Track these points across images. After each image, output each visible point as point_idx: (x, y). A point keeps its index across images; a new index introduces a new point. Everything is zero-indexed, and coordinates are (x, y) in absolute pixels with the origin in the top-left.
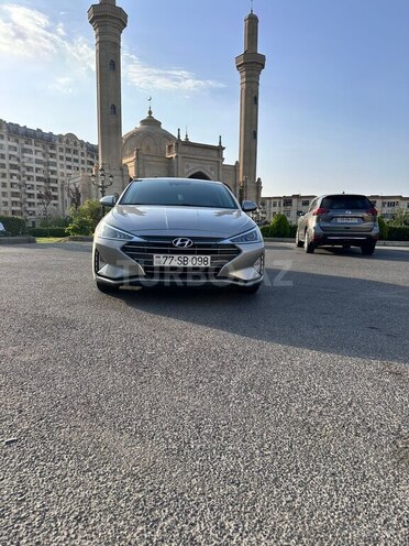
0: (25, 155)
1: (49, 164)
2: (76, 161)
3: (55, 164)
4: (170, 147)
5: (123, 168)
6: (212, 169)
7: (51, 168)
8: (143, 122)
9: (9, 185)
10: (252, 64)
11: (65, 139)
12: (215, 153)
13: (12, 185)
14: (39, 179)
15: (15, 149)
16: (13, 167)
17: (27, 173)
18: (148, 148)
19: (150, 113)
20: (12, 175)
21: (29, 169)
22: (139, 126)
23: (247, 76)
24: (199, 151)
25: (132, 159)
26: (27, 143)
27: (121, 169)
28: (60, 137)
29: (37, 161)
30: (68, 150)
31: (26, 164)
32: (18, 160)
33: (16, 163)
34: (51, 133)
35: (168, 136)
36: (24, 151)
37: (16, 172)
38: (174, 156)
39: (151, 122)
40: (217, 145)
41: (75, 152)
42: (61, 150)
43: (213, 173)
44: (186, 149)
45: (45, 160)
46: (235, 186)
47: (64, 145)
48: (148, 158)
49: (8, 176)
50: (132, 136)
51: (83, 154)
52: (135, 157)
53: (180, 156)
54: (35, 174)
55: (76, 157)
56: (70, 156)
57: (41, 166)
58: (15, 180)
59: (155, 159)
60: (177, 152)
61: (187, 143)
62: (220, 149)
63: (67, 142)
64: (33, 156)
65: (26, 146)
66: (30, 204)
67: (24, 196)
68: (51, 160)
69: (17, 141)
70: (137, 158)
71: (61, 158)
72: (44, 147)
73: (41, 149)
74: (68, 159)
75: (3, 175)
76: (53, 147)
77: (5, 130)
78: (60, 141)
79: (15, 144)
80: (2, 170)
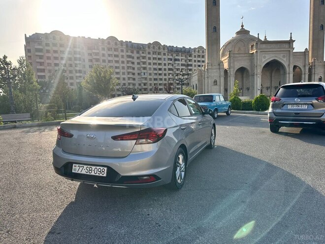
0: (176, 62)
1: (188, 65)
3: (191, 65)
4: (252, 46)
6: (284, 57)
7: (189, 68)
8: (238, 33)
9: (167, 79)
11: (197, 50)
12: (287, 46)
13: (169, 79)
15: (171, 60)
16: (170, 69)
17: (177, 72)
18: (239, 49)
19: (242, 26)
20: (169, 74)
21: (178, 69)
22: (235, 35)
25: (226, 57)
26: (177, 56)
27: (219, 65)
28: (195, 49)
29: (182, 65)
30: (199, 56)
31: (177, 67)
32: (173, 65)
33: (171, 67)
34: (190, 48)
35: (253, 39)
36: (176, 60)
37: (171, 72)
38: (254, 51)
39: (243, 32)
40: (289, 39)
41: (203, 57)
42: (195, 57)
43: (285, 59)
44: (264, 46)
45: (186, 64)
46: (305, 66)
47: (197, 54)
48: (237, 56)
49: (167, 75)
50: (229, 43)
52: (228, 56)
53: (259, 51)
56: (199, 59)
57: (184, 67)
58: (171, 76)
59: (241, 55)
60: (257, 48)
61: (266, 42)
62: (291, 42)
63: (199, 52)
64: (180, 62)
65: (177, 57)
67: (175, 85)
68: (189, 63)
69: (172, 55)
70: (230, 57)
71: (195, 61)
72: (186, 57)
73: (184, 58)
74: (199, 61)
75: (165, 75)
76: (190, 56)
77: (166, 50)
78: (194, 52)
79: (171, 57)
80: (164, 72)
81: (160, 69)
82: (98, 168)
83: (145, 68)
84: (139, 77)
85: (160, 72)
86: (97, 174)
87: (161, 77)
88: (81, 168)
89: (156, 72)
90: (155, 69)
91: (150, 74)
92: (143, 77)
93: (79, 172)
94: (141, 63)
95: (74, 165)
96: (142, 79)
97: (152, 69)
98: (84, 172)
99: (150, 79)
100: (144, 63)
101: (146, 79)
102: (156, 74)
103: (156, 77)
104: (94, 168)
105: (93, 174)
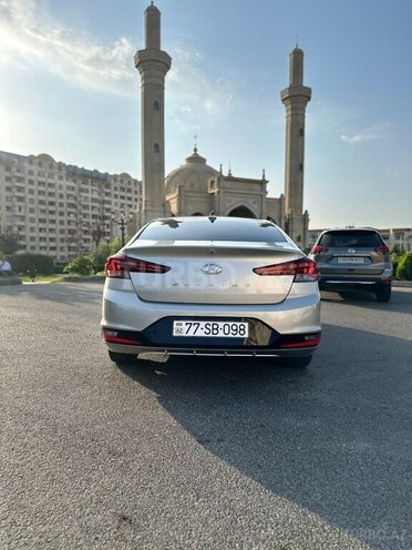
0: (83, 194)
1: (104, 202)
2: (130, 199)
3: (109, 203)
4: (212, 183)
5: (166, 205)
6: (255, 203)
7: (107, 206)
8: (189, 160)
9: (66, 223)
10: (297, 98)
11: (119, 179)
12: (258, 187)
13: (69, 222)
14: (94, 216)
15: (73, 189)
16: (70, 205)
17: (84, 211)
18: (192, 185)
19: (195, 150)
20: (69, 213)
21: (85, 207)
22: (184, 163)
23: (292, 109)
24: (241, 185)
25: (174, 195)
26: (84, 183)
27: (164, 206)
28: (115, 177)
29: (94, 200)
30: (123, 189)
31: (83, 203)
32: (76, 199)
33: (73, 202)
34: (107, 173)
35: (211, 172)
36: (81, 190)
37: (73, 210)
38: (216, 191)
39: (196, 160)
40: (261, 178)
41: (129, 191)
42: (116, 189)
43: (256, 207)
44: (228, 184)
45: (100, 198)
46: (280, 219)
47: (118, 184)
48: (190, 194)
49: (65, 214)
50: (177, 173)
51: (136, 192)
52: (177, 193)
53: (222, 191)
54: (90, 212)
55: (129, 195)
56: (123, 194)
57: (96, 205)
58: (72, 217)
59: (198, 195)
60: (219, 187)
61: (230, 179)
62: (263, 183)
63: (122, 181)
64: (90, 195)
65: (83, 186)
66: (85, 240)
67: (80, 233)
68: (106, 198)
69: (75, 181)
70: (180, 195)
71: (116, 196)
72: (99, 187)
73: (97, 188)
74: (122, 197)
75: (61, 214)
76: (108, 186)
77: (64, 172)
78: (115, 180)
79: (73, 184)
80: (60, 209)
81: (52, 204)
82: (231, 324)
83: (21, 199)
84: (9, 213)
85: (52, 208)
86: (230, 335)
87: (52, 217)
88: (194, 328)
89: (43, 207)
90: (41, 202)
91: (32, 211)
92: (18, 213)
93: (191, 334)
94: (14, 190)
95: (175, 322)
96: (15, 219)
97: (36, 202)
98: (200, 333)
99: (32, 220)
100: (20, 189)
101: (22, 218)
102: (43, 211)
103: (42, 216)
104: (221, 324)
105: (221, 334)
